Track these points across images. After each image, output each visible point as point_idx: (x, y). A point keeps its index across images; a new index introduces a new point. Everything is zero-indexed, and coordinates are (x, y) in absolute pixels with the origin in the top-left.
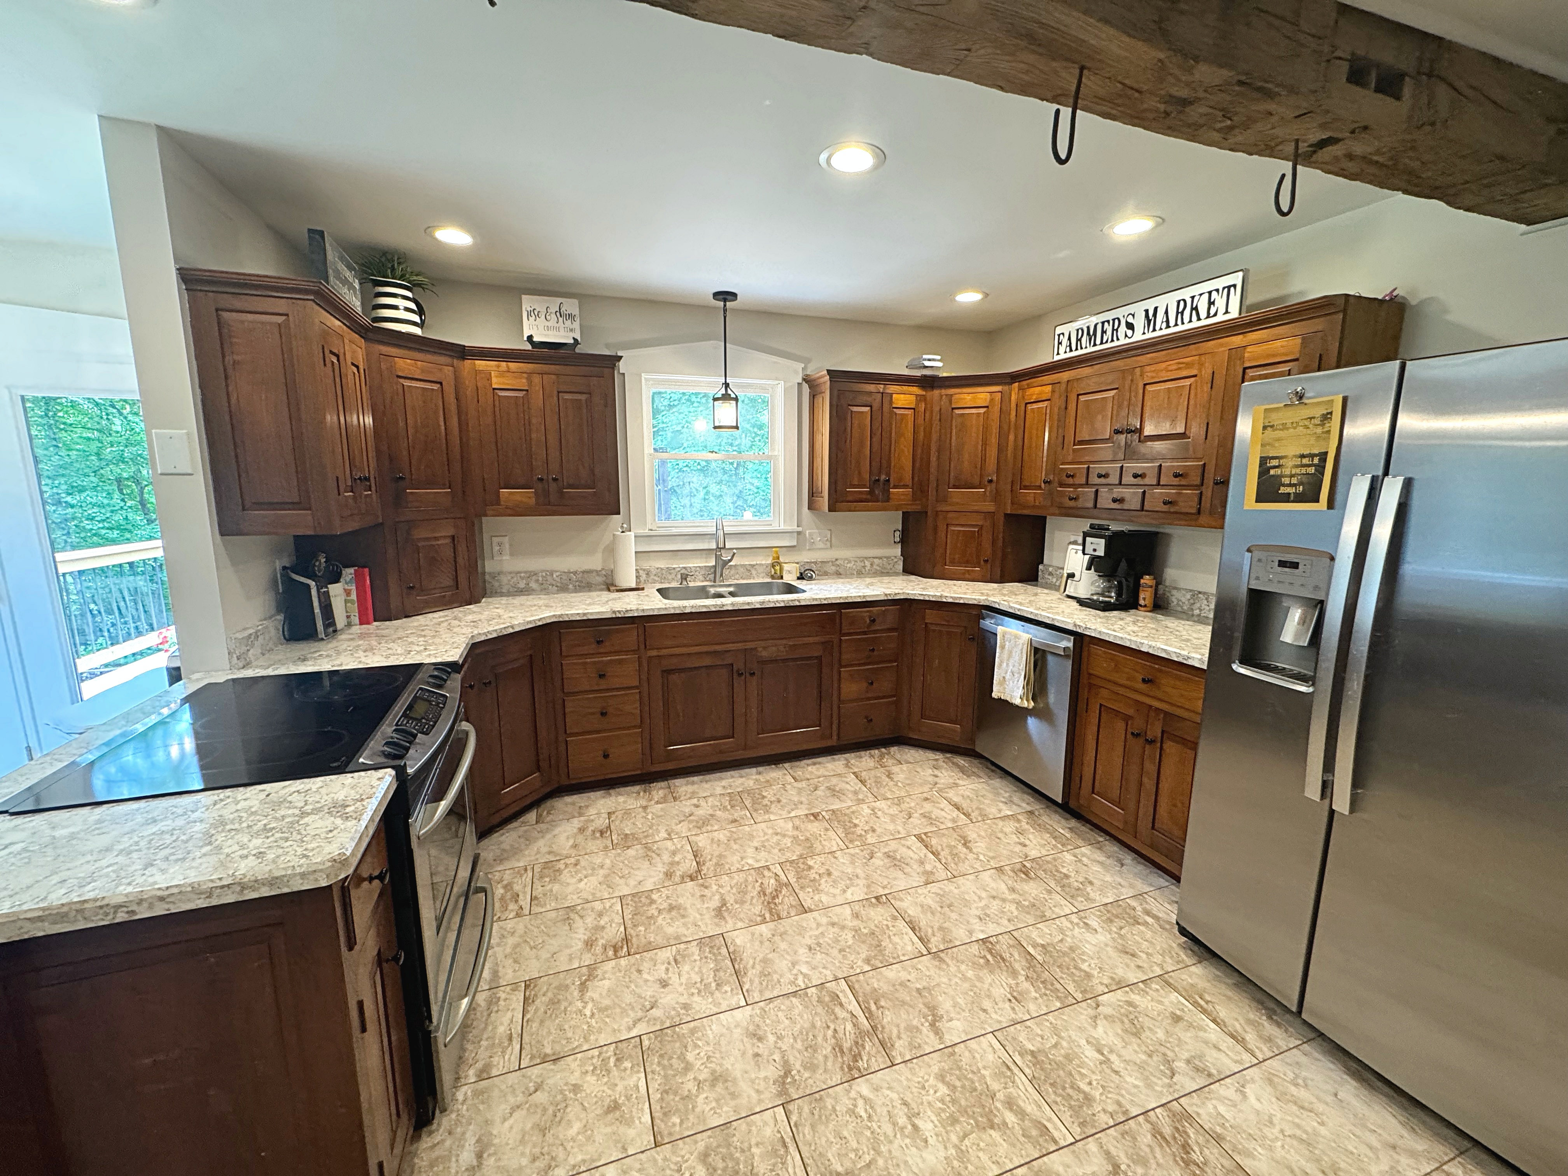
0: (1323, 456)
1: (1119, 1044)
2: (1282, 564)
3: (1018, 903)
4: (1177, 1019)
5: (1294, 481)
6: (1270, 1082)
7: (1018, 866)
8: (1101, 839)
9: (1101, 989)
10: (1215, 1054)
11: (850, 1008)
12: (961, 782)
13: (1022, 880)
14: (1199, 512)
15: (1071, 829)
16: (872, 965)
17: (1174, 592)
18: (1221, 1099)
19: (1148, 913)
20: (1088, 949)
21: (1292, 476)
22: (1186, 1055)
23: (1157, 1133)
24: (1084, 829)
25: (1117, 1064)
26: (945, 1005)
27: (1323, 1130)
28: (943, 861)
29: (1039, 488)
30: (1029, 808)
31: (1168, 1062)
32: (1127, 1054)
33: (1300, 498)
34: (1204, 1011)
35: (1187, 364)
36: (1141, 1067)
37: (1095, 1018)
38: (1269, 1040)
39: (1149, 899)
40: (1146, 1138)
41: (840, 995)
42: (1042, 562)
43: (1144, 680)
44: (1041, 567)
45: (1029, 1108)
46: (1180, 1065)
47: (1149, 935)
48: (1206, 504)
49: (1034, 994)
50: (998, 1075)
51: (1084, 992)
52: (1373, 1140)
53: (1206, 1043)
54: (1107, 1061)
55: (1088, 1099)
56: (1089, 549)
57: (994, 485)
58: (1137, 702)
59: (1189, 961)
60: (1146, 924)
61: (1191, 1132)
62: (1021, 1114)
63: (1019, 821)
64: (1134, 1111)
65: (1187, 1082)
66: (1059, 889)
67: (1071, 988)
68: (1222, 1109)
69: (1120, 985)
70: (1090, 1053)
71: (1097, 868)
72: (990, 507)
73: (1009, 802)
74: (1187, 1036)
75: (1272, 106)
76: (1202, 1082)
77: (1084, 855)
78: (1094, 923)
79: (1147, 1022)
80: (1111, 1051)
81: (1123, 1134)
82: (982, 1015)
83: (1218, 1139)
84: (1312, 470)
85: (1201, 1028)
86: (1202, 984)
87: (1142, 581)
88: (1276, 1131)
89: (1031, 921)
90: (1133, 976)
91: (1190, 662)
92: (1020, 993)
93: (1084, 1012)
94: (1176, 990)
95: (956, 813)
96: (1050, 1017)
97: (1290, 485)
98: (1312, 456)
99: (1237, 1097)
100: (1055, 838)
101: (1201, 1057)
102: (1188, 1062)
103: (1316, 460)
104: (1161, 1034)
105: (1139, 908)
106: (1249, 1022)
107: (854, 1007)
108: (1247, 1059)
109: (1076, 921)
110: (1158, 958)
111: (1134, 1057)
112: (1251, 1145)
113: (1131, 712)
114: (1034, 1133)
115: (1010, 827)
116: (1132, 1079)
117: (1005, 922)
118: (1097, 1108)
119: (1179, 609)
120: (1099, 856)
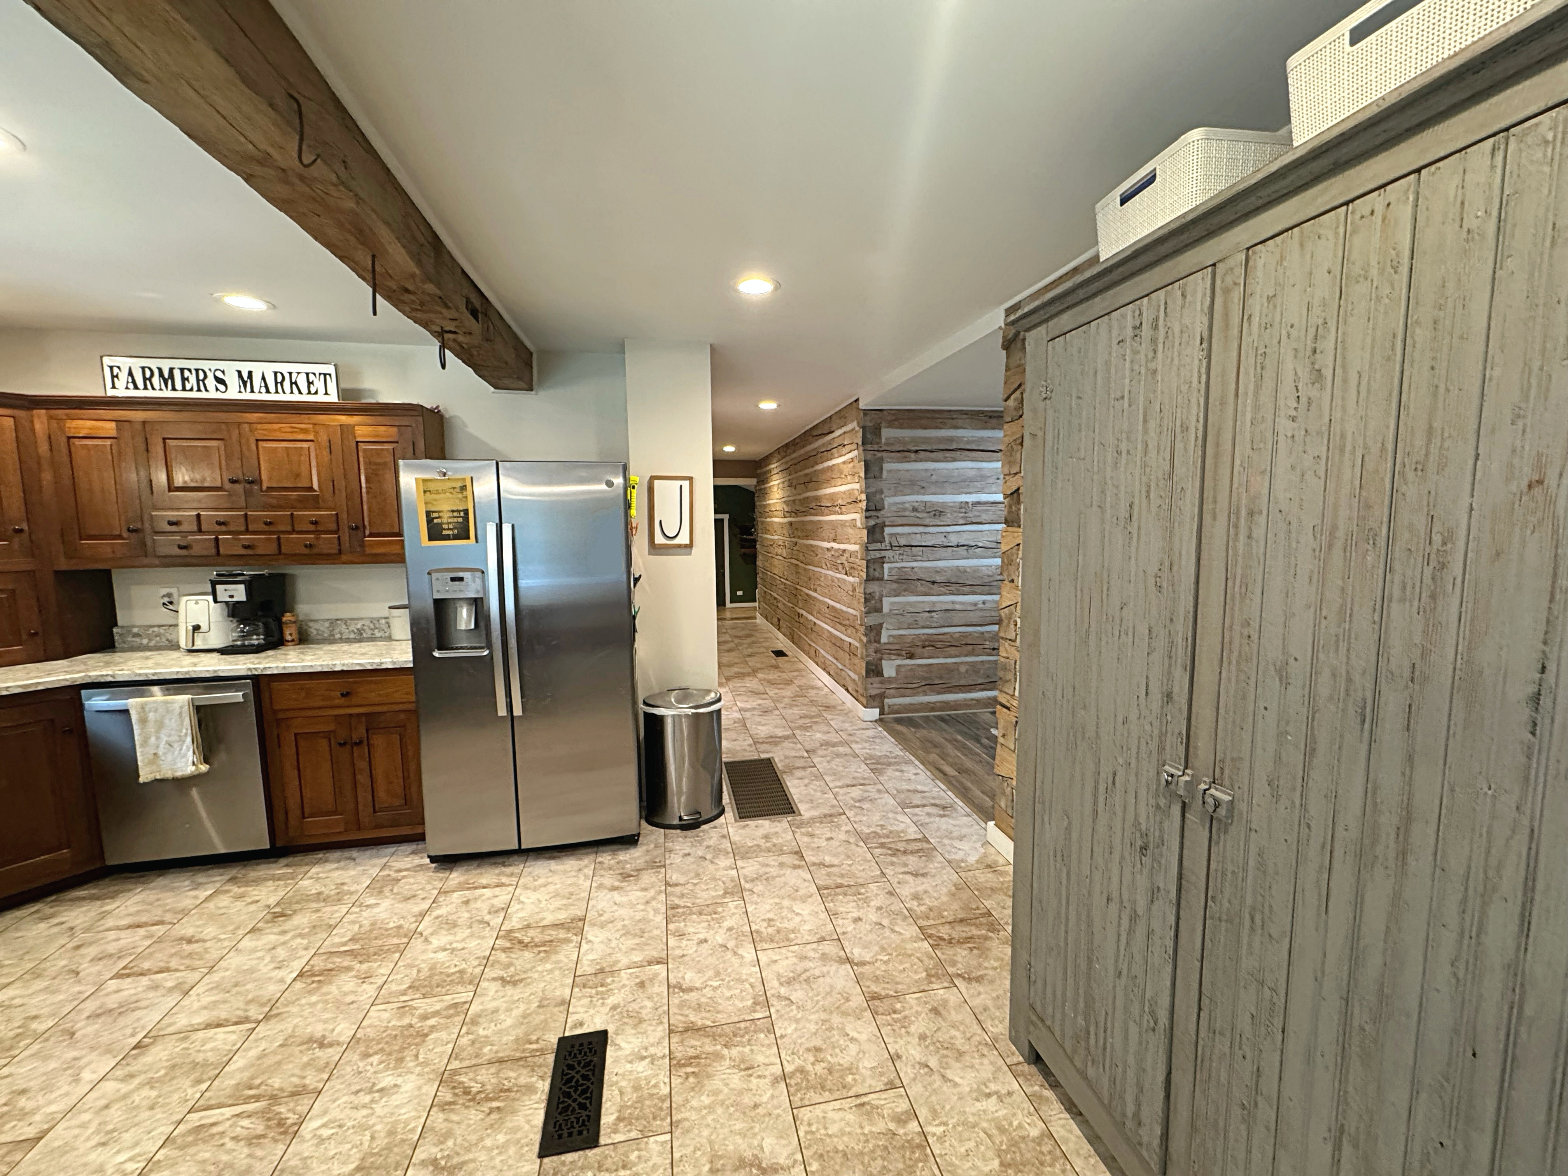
0: (466, 512)
1: (451, 938)
2: (453, 579)
3: (300, 935)
4: (467, 902)
5: (451, 526)
6: (527, 888)
7: (269, 917)
8: (320, 856)
9: (414, 926)
10: (496, 899)
11: (228, 1116)
12: (108, 908)
13: (284, 921)
14: (340, 552)
15: (287, 866)
16: (209, 1079)
17: (311, 624)
18: (517, 911)
19: (400, 871)
20: (383, 916)
21: (448, 523)
22: (486, 911)
23: (504, 950)
24: (298, 859)
25: (460, 946)
26: (318, 1030)
27: (558, 886)
28: (182, 968)
29: (120, 537)
30: (227, 877)
31: (481, 922)
32: (459, 937)
33: (456, 537)
34: (476, 888)
35: (301, 429)
36: (472, 935)
37: (426, 940)
38: (512, 875)
39: (393, 864)
40: (503, 957)
41: (203, 1122)
42: (116, 625)
43: (343, 695)
44: (115, 630)
45: (438, 1007)
46: (487, 918)
47: (412, 880)
48: (346, 544)
49: (376, 965)
50: (401, 1016)
51: (405, 936)
52: (573, 874)
53: (489, 899)
54: (453, 950)
55: (462, 972)
56: (222, 595)
57: (25, 536)
58: (337, 716)
59: (446, 874)
60: (404, 877)
61: (517, 935)
62: (436, 1013)
63: (227, 891)
64: (488, 953)
65: (496, 921)
66: (323, 904)
67: (396, 941)
68: (520, 915)
69: (423, 915)
70: (442, 956)
71: (336, 874)
72: (23, 564)
73: (197, 886)
74: (479, 904)
75: (444, 311)
76: (502, 914)
77: (318, 873)
78: (372, 901)
79: (455, 917)
80: (451, 944)
81: (492, 966)
82: (355, 1006)
83: (528, 926)
84: (460, 520)
85: (481, 896)
86: (462, 879)
87: (284, 619)
88: (544, 903)
89: (325, 935)
90: (425, 905)
91: (384, 666)
92: (366, 973)
93: (417, 944)
94: (454, 891)
95: (142, 932)
96: (400, 964)
97: (449, 529)
98: (459, 511)
99: (520, 906)
100: (279, 879)
101: (493, 906)
102: (489, 913)
103: (462, 514)
104: (467, 915)
105: (391, 873)
106: (499, 875)
107: (228, 1112)
108: (511, 889)
109: (357, 910)
110: (429, 887)
111: (464, 935)
112: (541, 916)
113: (332, 727)
114: (452, 1012)
115: (224, 901)
116: (472, 944)
117: (304, 953)
118: (470, 970)
119: (319, 637)
120: (329, 866)
